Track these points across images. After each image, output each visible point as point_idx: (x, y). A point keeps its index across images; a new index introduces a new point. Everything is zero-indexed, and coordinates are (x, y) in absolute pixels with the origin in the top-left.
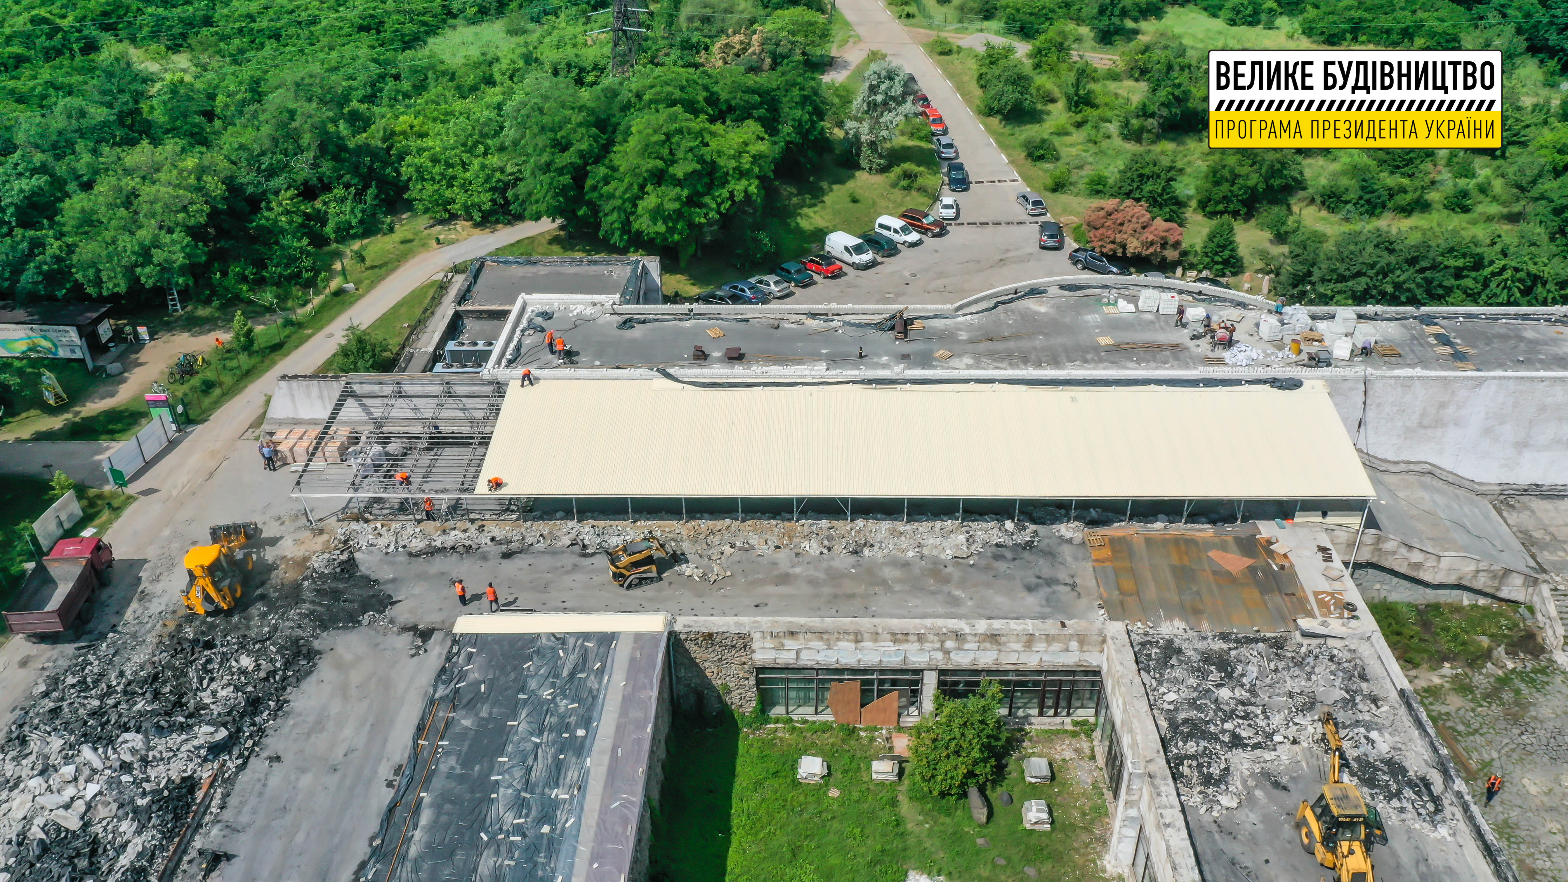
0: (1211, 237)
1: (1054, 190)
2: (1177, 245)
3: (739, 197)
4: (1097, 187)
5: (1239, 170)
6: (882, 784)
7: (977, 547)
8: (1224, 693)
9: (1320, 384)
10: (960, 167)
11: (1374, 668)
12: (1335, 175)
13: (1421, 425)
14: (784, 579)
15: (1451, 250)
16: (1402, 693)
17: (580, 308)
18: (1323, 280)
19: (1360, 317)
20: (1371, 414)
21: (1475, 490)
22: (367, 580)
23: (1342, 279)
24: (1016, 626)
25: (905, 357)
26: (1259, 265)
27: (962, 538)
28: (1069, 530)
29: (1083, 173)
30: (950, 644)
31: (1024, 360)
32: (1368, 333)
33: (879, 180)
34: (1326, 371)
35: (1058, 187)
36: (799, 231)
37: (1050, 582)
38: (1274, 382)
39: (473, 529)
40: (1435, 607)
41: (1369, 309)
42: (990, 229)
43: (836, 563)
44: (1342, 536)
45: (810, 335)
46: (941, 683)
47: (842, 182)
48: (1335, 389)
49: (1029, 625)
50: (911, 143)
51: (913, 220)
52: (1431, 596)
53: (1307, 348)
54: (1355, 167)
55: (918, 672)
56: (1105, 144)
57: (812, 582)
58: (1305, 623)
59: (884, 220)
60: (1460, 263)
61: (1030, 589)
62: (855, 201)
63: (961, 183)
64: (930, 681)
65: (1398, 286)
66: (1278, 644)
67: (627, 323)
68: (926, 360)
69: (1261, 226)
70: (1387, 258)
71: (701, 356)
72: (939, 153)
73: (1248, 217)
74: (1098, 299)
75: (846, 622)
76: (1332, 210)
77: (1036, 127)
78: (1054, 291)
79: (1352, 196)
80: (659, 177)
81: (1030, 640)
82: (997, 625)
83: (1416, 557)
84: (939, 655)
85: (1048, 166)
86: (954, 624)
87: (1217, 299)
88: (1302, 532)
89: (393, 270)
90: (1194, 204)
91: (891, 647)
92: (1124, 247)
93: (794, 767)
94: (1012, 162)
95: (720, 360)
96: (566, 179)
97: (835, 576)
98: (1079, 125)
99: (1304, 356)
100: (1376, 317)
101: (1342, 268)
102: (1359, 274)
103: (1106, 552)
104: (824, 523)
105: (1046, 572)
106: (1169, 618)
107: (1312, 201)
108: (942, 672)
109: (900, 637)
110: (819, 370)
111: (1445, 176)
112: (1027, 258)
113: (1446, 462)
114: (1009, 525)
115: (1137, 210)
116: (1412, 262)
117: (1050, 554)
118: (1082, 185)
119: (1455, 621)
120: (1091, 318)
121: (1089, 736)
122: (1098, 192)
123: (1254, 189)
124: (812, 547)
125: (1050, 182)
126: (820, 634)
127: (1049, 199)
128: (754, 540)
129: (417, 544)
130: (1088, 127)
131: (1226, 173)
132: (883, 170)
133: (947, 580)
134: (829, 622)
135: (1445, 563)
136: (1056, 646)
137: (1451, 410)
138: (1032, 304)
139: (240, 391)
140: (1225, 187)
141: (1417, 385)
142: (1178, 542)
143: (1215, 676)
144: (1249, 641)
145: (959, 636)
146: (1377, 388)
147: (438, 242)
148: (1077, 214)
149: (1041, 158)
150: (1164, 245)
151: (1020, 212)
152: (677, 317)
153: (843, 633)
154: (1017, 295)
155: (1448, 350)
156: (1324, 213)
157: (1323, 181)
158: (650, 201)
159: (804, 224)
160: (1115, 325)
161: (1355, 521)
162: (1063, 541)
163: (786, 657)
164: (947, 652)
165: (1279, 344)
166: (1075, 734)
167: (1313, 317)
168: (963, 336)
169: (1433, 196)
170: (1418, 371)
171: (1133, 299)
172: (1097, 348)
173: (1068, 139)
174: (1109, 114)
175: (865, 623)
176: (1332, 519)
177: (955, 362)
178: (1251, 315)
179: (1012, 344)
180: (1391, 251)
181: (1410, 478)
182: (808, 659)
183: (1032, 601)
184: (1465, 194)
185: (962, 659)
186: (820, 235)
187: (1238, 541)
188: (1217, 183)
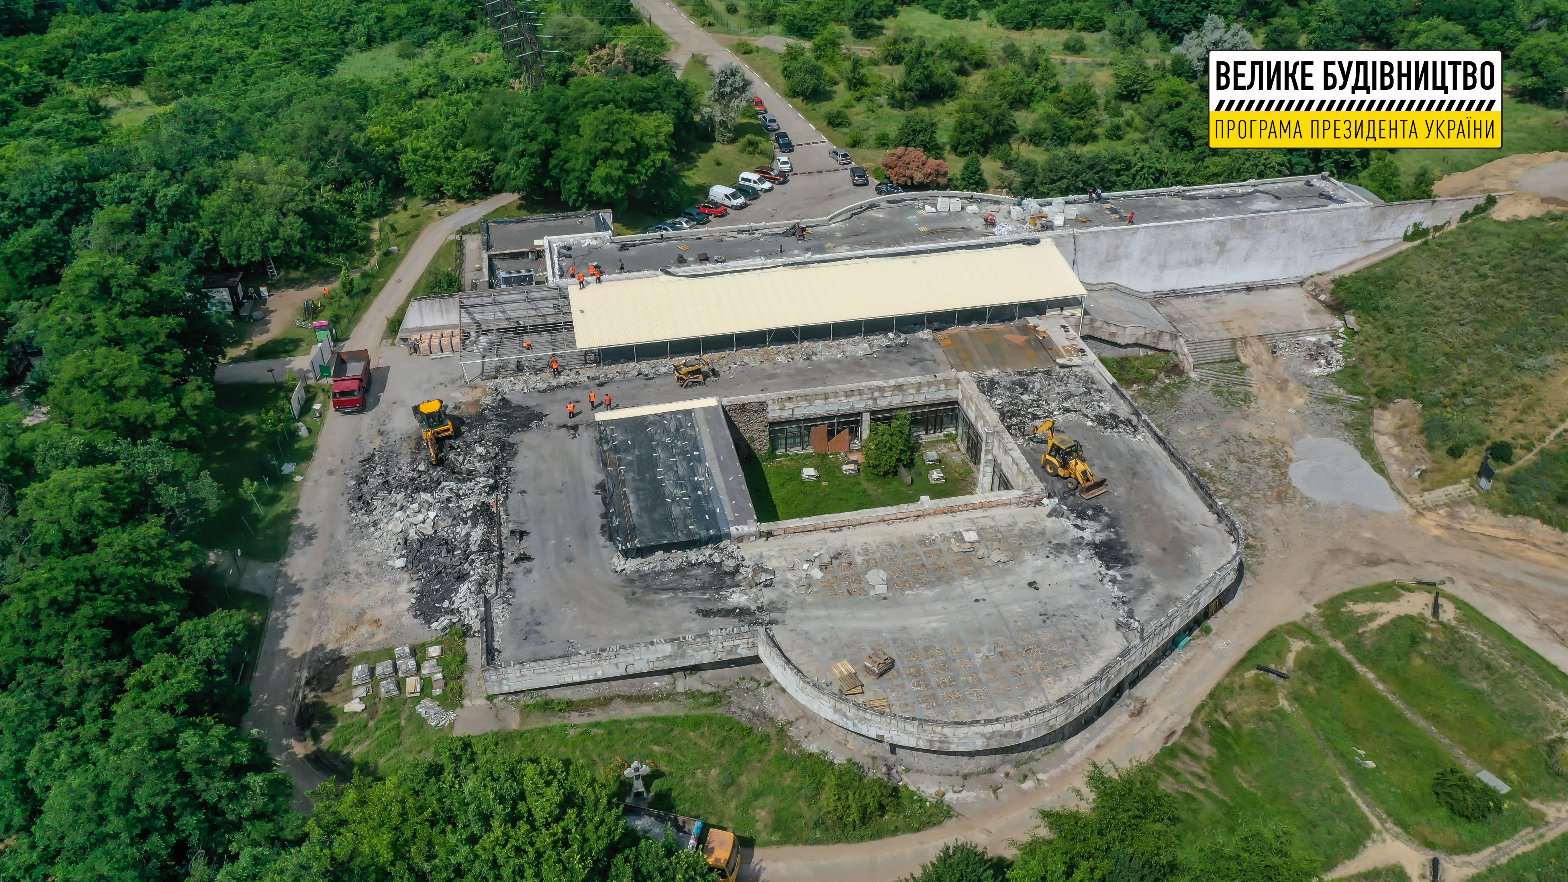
0: (966, 167)
1: (853, 146)
2: (945, 174)
3: (658, 164)
4: (883, 142)
5: (976, 122)
6: (849, 476)
7: (875, 349)
8: (1025, 397)
9: (1049, 240)
10: (785, 135)
11: (1098, 377)
12: (1036, 122)
13: (1107, 261)
14: (772, 376)
15: (1112, 159)
16: (1113, 386)
17: (588, 242)
18: (1042, 184)
19: (1067, 203)
20: (1079, 256)
21: (1140, 297)
22: (520, 408)
23: (1053, 182)
24: (910, 380)
25: (808, 249)
26: (999, 183)
27: (866, 345)
28: (925, 334)
29: (870, 132)
30: (876, 394)
31: (880, 244)
32: (1073, 211)
33: (729, 148)
34: (1051, 233)
35: (856, 144)
36: (687, 188)
37: (922, 360)
38: (1025, 242)
39: (573, 375)
40: (1126, 359)
41: (1071, 197)
42: (816, 177)
43: (799, 365)
44: (1073, 320)
45: (743, 243)
46: (872, 419)
47: (705, 151)
48: (1059, 242)
49: (918, 379)
50: (744, 121)
51: (765, 173)
52: (1123, 352)
53: (1038, 222)
54: (1048, 115)
55: (859, 414)
56: (880, 111)
57: (788, 375)
58: (1059, 361)
59: (745, 175)
60: (1118, 167)
61: (911, 364)
62: (719, 164)
63: (787, 147)
64: (866, 417)
65: (1085, 183)
66: (1048, 374)
67: (624, 247)
68: (821, 250)
69: (994, 159)
70: (1076, 167)
71: (682, 261)
72: (766, 127)
73: (984, 154)
74: (913, 206)
75: (818, 389)
76: (1037, 145)
77: (829, 103)
78: (884, 204)
79: (1049, 134)
80: (606, 154)
81: (919, 386)
82: (900, 381)
83: (1113, 329)
84: (871, 402)
85: (845, 130)
86: (876, 383)
87: (983, 200)
88: (1052, 320)
89: (416, 236)
90: (948, 147)
91: (844, 400)
92: (912, 178)
93: (800, 473)
94: (818, 129)
95: (695, 262)
96: (537, 161)
97: (801, 372)
98: (859, 99)
99: (1039, 226)
100: (1074, 202)
101: (1052, 175)
102: (1062, 178)
103: (949, 342)
104: (784, 346)
105: (918, 356)
106: (990, 368)
107: (1024, 140)
108: (873, 413)
109: (849, 394)
110: (759, 261)
111: (1104, 116)
112: (846, 193)
113: (1123, 281)
114: (891, 335)
115: (915, 153)
116: (1091, 167)
117: (917, 348)
118: (871, 141)
119: (1137, 364)
120: (911, 218)
121: (954, 441)
122: (884, 145)
123: (987, 134)
124: (781, 359)
125: (849, 141)
126: (805, 397)
127: (851, 152)
128: (746, 359)
129: (542, 386)
130: (865, 100)
131: (968, 125)
132: (733, 141)
133: (865, 366)
134: (808, 390)
135: (1128, 331)
136: (933, 389)
137: (1122, 249)
138: (872, 213)
139: (359, 319)
140: (969, 134)
141: (1102, 236)
142: (986, 332)
143: (1019, 390)
144: (1032, 374)
145: (881, 389)
146: (1081, 240)
147: (440, 214)
148: (873, 161)
149: (839, 125)
150: (937, 175)
151: (833, 163)
152: (653, 241)
153: (818, 395)
154: (862, 209)
155: (1116, 216)
156: (1032, 147)
157: (1029, 126)
158: (601, 170)
159: (688, 182)
160: (926, 220)
161: (1078, 312)
162: (922, 340)
163: (786, 414)
164: (875, 399)
165: (1023, 222)
166: (946, 441)
167: (1041, 205)
168: (838, 235)
169: (1099, 131)
170: (1102, 228)
171: (934, 205)
172: (920, 234)
173: (853, 110)
174: (877, 90)
175: (829, 389)
176: (1067, 312)
177: (839, 249)
178: (1005, 207)
179: (869, 236)
180: (1079, 163)
181: (1105, 293)
182: (799, 413)
183: (913, 369)
184: (1118, 128)
185: (883, 403)
186: (703, 190)
187: (1018, 328)
188: (963, 133)
